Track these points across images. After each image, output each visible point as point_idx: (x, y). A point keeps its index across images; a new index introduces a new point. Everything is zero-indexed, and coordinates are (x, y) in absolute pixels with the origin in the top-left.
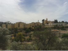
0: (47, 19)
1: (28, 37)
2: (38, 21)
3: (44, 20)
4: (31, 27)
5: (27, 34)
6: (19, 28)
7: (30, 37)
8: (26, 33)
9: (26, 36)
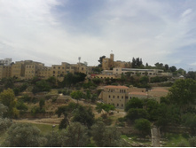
0: (112, 56)
1: (37, 104)
2: (80, 59)
3: (104, 57)
4: (56, 75)
5: (38, 96)
6: (22, 78)
7: (42, 103)
8: (34, 92)
9: (34, 101)
